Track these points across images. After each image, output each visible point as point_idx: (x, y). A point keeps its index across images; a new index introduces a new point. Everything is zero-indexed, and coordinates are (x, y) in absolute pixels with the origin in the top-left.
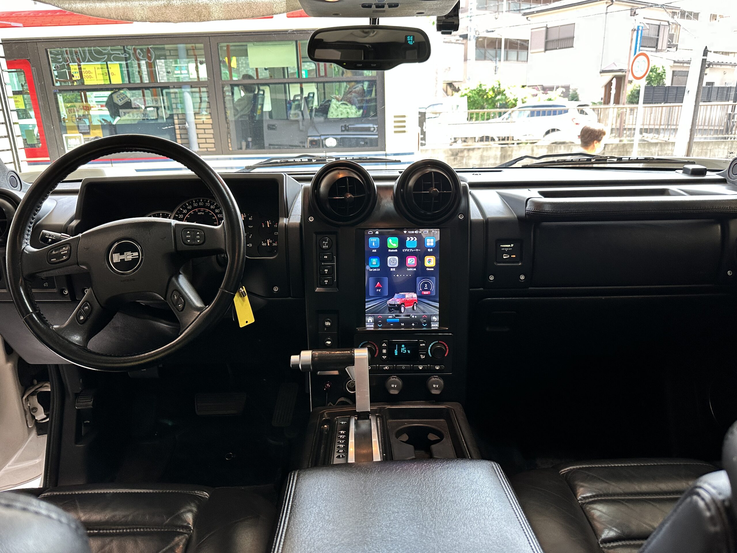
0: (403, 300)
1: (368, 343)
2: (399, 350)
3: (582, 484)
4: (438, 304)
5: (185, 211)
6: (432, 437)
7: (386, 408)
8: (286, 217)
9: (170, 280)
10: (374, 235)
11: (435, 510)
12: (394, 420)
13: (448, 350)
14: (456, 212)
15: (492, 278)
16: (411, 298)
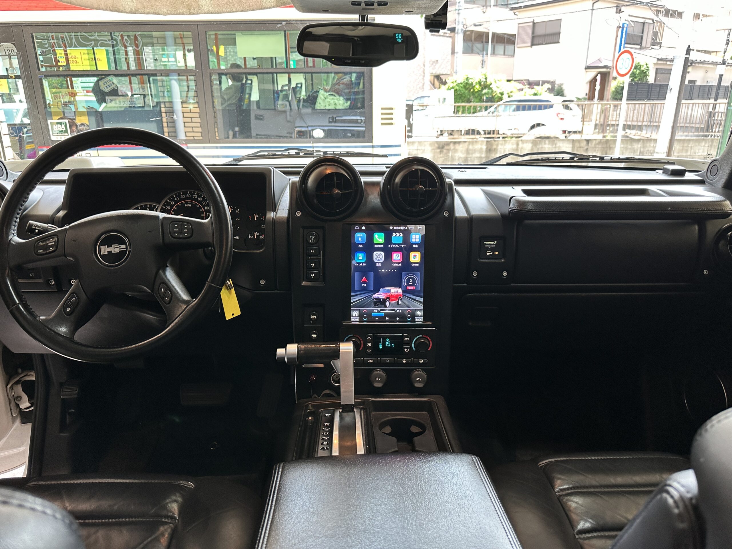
0: (388, 294)
1: (353, 336)
2: (384, 344)
3: (559, 476)
4: (423, 299)
5: (172, 203)
6: (414, 429)
7: (370, 401)
8: (273, 211)
9: (157, 273)
10: (361, 231)
11: (417, 503)
12: (377, 413)
13: (431, 344)
14: (441, 209)
15: (475, 274)
16: (396, 292)
